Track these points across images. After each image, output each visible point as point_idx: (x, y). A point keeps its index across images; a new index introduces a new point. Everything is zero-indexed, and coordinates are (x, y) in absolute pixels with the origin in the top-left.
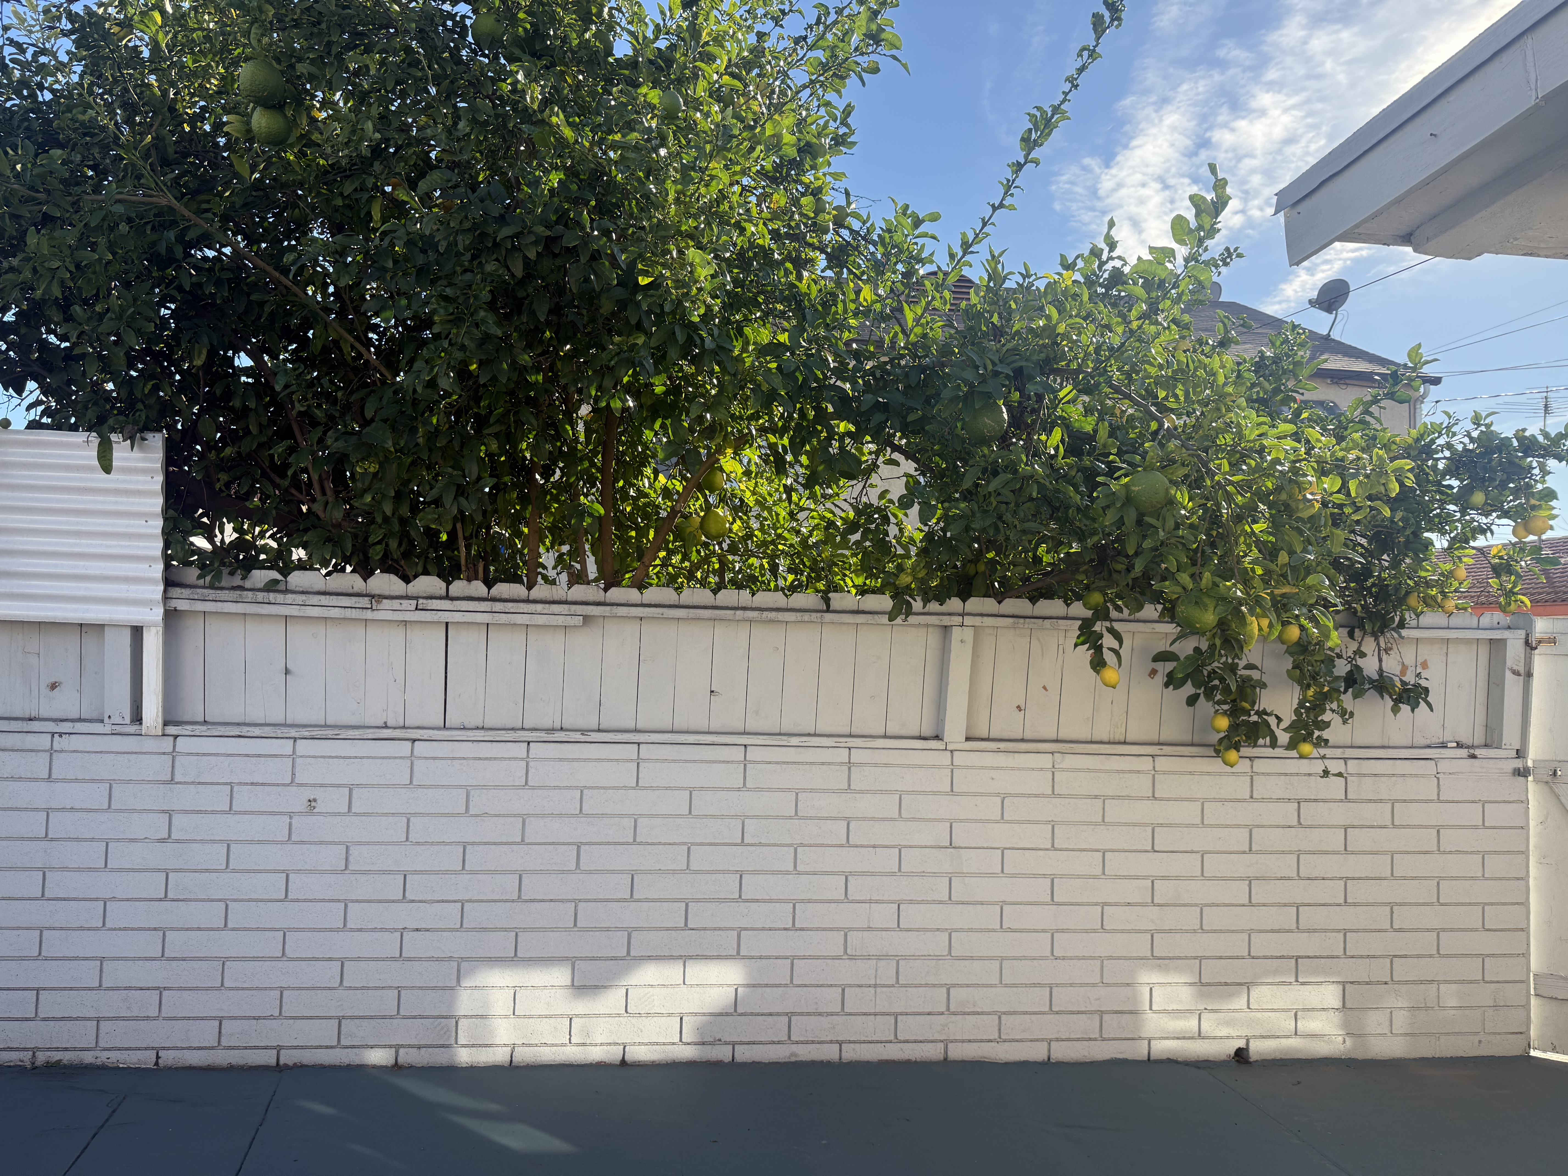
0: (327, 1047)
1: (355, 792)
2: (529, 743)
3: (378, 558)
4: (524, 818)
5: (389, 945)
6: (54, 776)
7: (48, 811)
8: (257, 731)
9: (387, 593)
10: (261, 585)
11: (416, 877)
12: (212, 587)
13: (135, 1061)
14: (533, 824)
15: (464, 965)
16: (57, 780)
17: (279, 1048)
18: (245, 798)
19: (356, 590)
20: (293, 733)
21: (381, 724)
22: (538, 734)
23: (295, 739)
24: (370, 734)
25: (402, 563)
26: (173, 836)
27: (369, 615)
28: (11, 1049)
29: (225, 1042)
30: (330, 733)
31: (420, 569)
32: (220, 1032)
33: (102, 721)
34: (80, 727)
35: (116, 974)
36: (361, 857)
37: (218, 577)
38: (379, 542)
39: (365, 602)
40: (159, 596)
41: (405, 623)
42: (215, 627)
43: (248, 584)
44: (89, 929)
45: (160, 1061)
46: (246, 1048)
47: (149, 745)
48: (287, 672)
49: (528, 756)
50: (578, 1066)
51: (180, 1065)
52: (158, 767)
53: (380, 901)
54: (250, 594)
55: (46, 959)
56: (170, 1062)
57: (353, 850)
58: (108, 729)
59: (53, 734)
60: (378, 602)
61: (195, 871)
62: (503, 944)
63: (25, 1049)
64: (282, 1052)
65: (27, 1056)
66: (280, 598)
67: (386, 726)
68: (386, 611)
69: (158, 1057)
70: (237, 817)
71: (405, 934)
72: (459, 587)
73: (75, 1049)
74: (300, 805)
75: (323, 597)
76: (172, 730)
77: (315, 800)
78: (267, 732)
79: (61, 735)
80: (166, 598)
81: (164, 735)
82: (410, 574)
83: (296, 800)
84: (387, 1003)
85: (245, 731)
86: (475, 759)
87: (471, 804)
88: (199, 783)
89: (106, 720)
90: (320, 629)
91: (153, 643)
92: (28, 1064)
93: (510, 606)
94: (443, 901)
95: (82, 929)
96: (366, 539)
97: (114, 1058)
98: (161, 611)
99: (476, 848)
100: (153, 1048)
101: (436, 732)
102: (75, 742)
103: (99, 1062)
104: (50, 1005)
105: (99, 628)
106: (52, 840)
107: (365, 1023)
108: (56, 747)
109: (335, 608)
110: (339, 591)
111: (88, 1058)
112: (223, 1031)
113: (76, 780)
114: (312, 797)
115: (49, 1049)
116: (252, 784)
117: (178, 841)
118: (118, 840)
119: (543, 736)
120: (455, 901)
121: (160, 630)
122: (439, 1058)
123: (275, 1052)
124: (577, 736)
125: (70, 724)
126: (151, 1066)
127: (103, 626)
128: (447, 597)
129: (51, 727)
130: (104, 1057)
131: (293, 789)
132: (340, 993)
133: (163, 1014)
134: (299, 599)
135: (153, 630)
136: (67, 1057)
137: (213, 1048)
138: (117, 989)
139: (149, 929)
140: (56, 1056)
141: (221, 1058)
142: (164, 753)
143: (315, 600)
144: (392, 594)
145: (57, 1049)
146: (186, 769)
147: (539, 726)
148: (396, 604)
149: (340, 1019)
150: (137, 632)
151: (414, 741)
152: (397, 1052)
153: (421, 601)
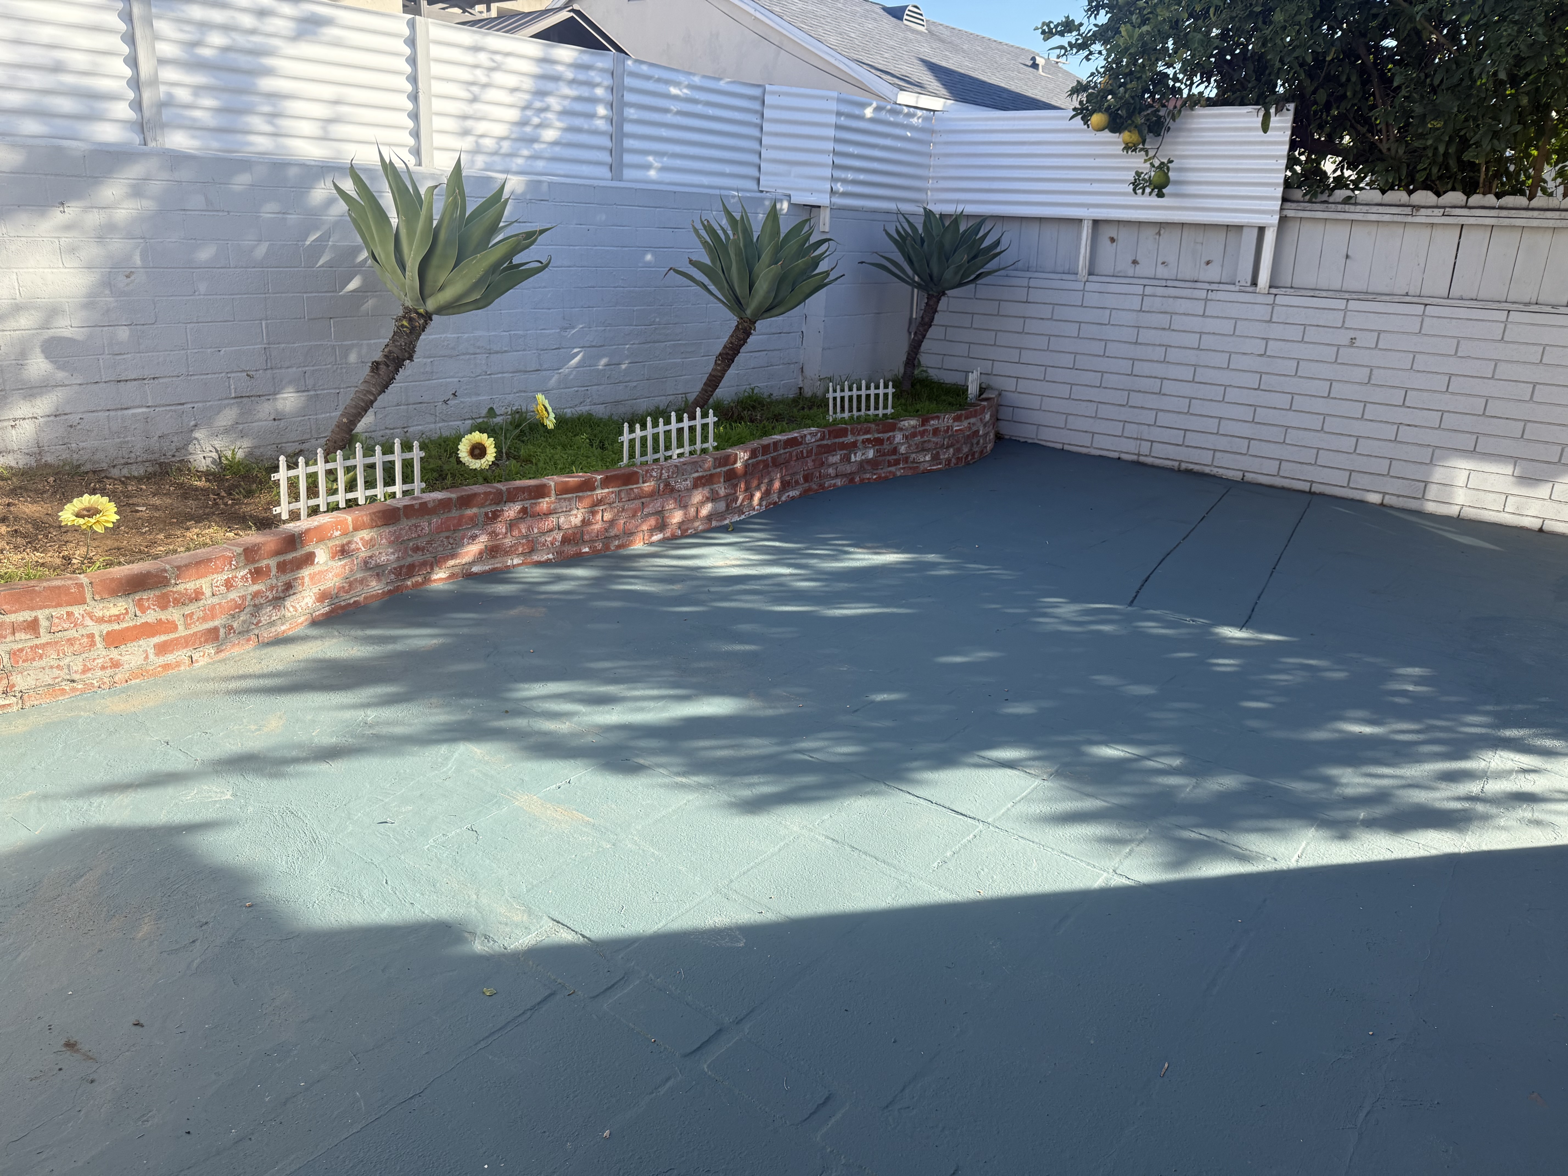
0: (1341, 486)
1: (1382, 336)
2: (1509, 311)
3: (1421, 180)
4: (1497, 362)
5: (1389, 432)
6: (1206, 314)
7: (1201, 333)
8: (1324, 294)
9: (1423, 204)
10: (1340, 200)
11: (1414, 393)
12: (1310, 201)
13: (1231, 475)
14: (1502, 367)
15: (1437, 451)
16: (1208, 316)
17: (1312, 482)
18: (1312, 335)
19: (1402, 202)
20: (1347, 296)
21: (1404, 293)
22: (1517, 306)
23: (1348, 300)
24: (1396, 299)
25: (1437, 182)
26: (1268, 354)
27: (1410, 219)
28: (1168, 459)
29: (1281, 474)
30: (1370, 297)
31: (1450, 186)
32: (1279, 468)
33: (1234, 284)
34: (1222, 287)
35: (1228, 427)
36: (1379, 376)
37: (1315, 195)
38: (1425, 169)
39: (1408, 210)
40: (1278, 208)
41: (1433, 225)
42: (1306, 227)
43: (1331, 199)
44: (1215, 401)
45: (1245, 478)
46: (1293, 479)
47: (1260, 299)
48: (1347, 257)
49: (1507, 321)
50: (1507, 526)
51: (1255, 482)
52: (1263, 312)
53: (1387, 405)
54: (1333, 206)
55: (1192, 414)
56: (1249, 480)
57: (1375, 372)
58: (1237, 289)
59: (1208, 290)
60: (1417, 210)
61: (1277, 375)
62: (1468, 442)
63: (1176, 460)
64: (1314, 485)
65: (1176, 464)
66: (1352, 208)
67: (1407, 295)
68: (1422, 217)
69: (1244, 476)
70: (1306, 346)
71: (1400, 427)
72: (1476, 199)
73: (1201, 464)
74: (1346, 342)
75: (1380, 208)
76: (1274, 291)
77: (1355, 339)
78: (1330, 294)
79: (1212, 291)
80: (1282, 209)
81: (1268, 294)
82: (1441, 190)
83: (1343, 338)
84: (1382, 466)
85: (1317, 293)
86: (1467, 319)
87: (1460, 349)
88: (1286, 323)
89: (1237, 283)
90: (1373, 228)
91: (1270, 237)
92: (1176, 468)
93: (1513, 213)
94: (1429, 410)
95: (1211, 400)
96: (1415, 168)
97: (1221, 472)
98: (1277, 217)
99: (1459, 378)
100: (1242, 471)
101: (1441, 300)
102: (1220, 296)
103: (1212, 473)
104: (1192, 439)
105: (1239, 228)
106: (1201, 350)
107: (1366, 476)
108: (1209, 297)
109: (1387, 215)
110: (1390, 203)
111: (1207, 470)
112: (1281, 467)
113: (1218, 317)
114: (1353, 337)
115: (1187, 462)
116: (1317, 326)
117: (1269, 356)
118: (1236, 353)
119: (1522, 307)
120: (1437, 411)
121: (1276, 229)
122: (1413, 505)
123: (1309, 484)
124: (1549, 309)
125: (1217, 285)
126: (1239, 479)
127: (1242, 226)
128: (1466, 207)
129: (1207, 286)
130: (1215, 471)
131: (1343, 331)
132: (1354, 456)
133: (1250, 453)
134: (1365, 209)
135: (1272, 229)
136: (1196, 468)
137: (1274, 476)
138: (1227, 435)
139: (1248, 405)
140: (1191, 466)
141: (1278, 482)
142: (1268, 304)
143: (1375, 209)
144: (1427, 204)
145: (1192, 463)
146: (1280, 314)
147: (1519, 301)
148: (1429, 212)
149: (1351, 471)
150: (1262, 230)
151: (1426, 305)
152: (1383, 497)
153: (1447, 209)
